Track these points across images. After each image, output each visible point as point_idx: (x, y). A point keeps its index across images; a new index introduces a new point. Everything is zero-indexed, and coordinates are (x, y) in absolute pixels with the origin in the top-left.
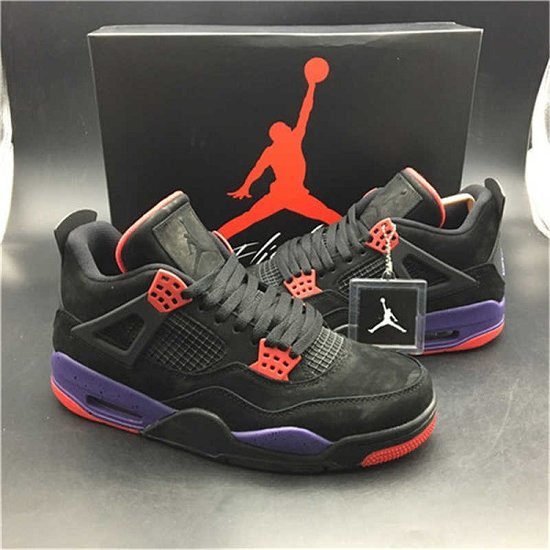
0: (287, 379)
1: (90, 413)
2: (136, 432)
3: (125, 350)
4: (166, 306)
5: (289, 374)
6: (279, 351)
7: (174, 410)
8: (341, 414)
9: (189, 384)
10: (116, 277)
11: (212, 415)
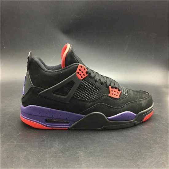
0: (119, 98)
1: (47, 126)
2: (67, 128)
3: (65, 96)
4: (82, 77)
5: (119, 96)
6: (115, 89)
7: (84, 115)
8: (137, 105)
9: (90, 104)
10: (60, 70)
11: (100, 113)
